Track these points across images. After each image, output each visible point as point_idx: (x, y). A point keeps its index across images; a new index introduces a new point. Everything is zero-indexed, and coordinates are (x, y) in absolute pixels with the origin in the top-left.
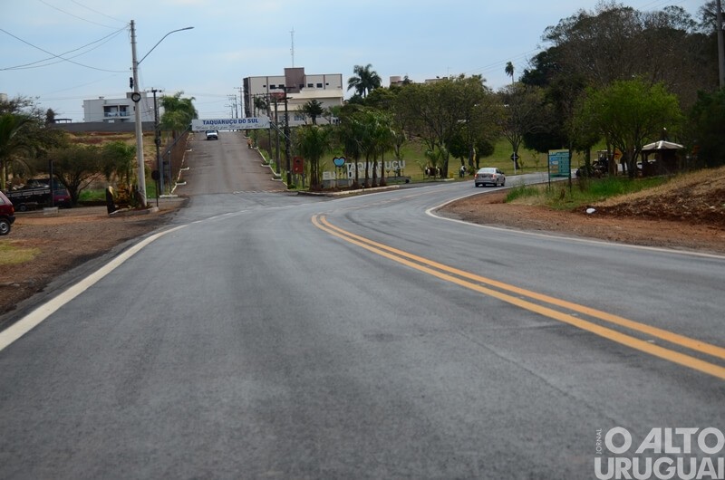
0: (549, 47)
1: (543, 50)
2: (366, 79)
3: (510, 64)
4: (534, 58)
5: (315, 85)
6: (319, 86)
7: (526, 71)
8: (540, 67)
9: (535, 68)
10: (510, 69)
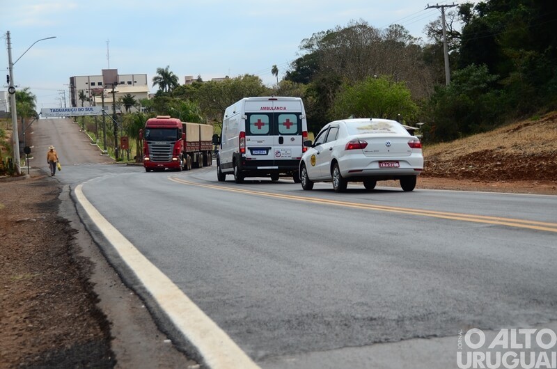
0: (305, 54)
1: (301, 56)
2: (166, 78)
3: (275, 67)
4: (293, 63)
5: (126, 83)
6: (130, 83)
7: (288, 72)
8: (298, 69)
9: (294, 70)
10: (275, 71)
